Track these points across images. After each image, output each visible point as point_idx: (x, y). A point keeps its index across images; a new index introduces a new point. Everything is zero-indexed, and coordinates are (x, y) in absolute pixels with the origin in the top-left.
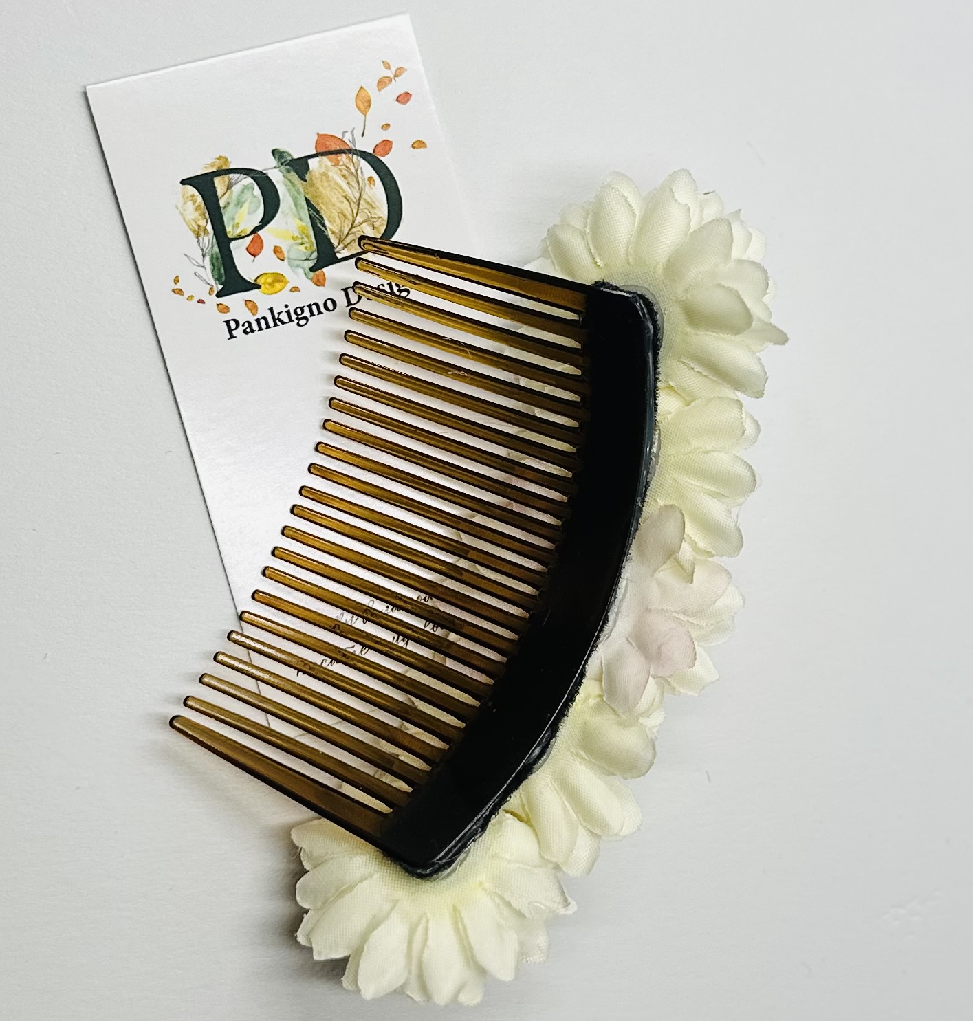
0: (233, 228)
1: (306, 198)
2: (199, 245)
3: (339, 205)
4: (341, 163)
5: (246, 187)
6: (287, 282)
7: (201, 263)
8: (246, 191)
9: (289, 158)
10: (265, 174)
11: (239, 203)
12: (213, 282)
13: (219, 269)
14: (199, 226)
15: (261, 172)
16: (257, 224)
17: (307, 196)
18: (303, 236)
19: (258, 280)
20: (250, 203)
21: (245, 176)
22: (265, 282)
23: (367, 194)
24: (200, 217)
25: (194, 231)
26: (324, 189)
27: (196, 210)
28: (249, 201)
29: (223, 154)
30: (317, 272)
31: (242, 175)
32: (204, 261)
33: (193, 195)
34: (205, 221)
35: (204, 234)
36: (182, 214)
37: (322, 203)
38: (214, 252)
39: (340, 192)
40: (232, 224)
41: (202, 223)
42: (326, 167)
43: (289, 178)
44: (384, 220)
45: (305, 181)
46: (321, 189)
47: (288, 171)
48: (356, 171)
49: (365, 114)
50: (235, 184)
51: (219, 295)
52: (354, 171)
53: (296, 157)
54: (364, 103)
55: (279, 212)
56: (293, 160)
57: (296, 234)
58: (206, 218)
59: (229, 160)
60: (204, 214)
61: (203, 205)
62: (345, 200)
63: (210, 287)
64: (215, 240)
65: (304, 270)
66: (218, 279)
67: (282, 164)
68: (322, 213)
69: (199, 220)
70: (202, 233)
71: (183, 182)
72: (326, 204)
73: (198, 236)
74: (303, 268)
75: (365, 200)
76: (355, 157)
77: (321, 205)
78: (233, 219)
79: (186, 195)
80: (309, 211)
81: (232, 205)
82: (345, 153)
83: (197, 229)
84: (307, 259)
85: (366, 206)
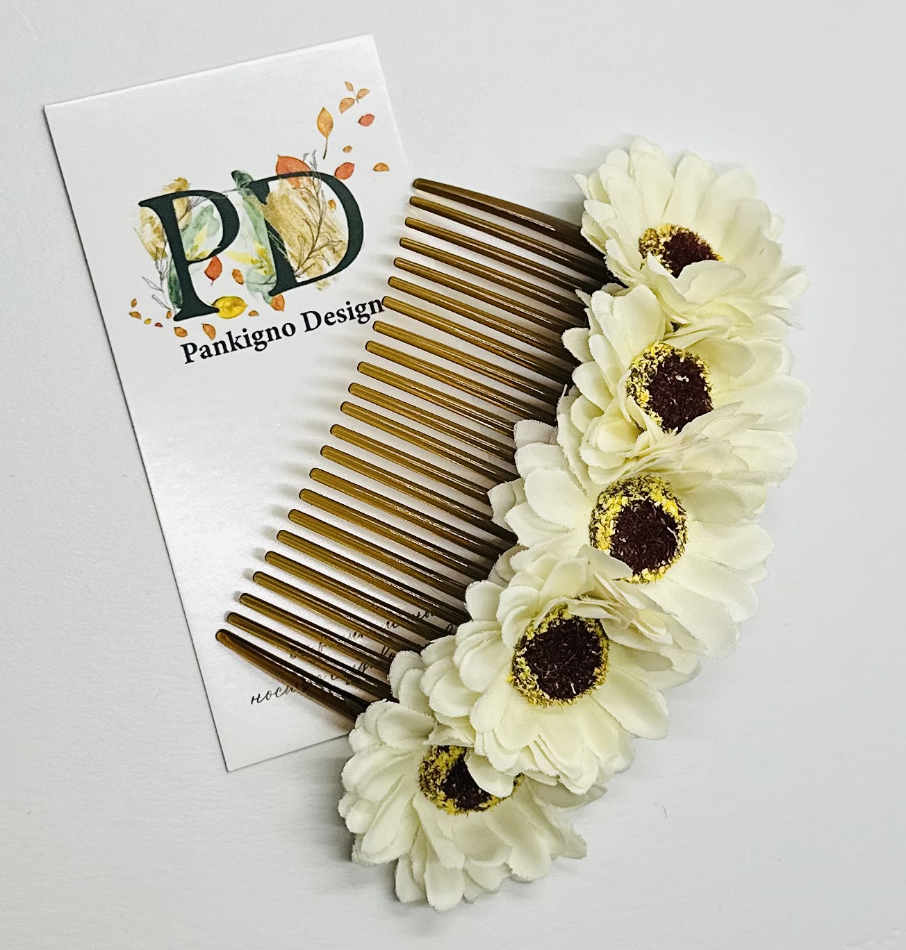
0: (192, 251)
1: (266, 222)
2: (157, 268)
3: (299, 228)
4: (302, 186)
5: (205, 209)
6: (246, 306)
7: (159, 286)
8: (205, 214)
9: (250, 180)
10: (224, 196)
11: (197, 225)
12: (170, 305)
13: (177, 293)
14: (157, 248)
15: (221, 194)
16: (216, 247)
17: (267, 219)
18: (263, 259)
19: (216, 304)
20: (210, 225)
21: (205, 198)
22: (224, 305)
23: (328, 217)
24: (159, 240)
25: (152, 254)
26: (284, 212)
27: (155, 232)
28: (207, 224)
29: (182, 177)
30: (276, 297)
31: (202, 197)
32: (161, 284)
33: (151, 218)
34: (163, 243)
35: (162, 257)
36: (140, 237)
37: (282, 226)
38: (172, 276)
39: (300, 216)
40: (190, 247)
41: (161, 245)
42: (287, 190)
43: (250, 200)
44: (344, 244)
45: (265, 203)
46: (281, 212)
47: (248, 194)
48: (317, 194)
49: (326, 135)
50: (195, 206)
51: (177, 318)
52: (314, 194)
53: (256, 179)
54: (326, 125)
55: (238, 235)
56: (253, 182)
57: (256, 258)
58: (164, 241)
59: (188, 181)
60: (163, 236)
61: (161, 227)
62: (305, 224)
63: (168, 310)
64: (173, 263)
65: (263, 294)
66: (176, 302)
67: (242, 186)
68: (282, 236)
69: (157, 242)
70: (160, 256)
71: (142, 204)
72: (287, 228)
73: (156, 259)
74: (262, 292)
75: (325, 223)
76: (316, 179)
77: (281, 228)
78: (192, 241)
79: (145, 218)
80: (269, 234)
81: (190, 228)
82: (306, 176)
83: (155, 251)
84: (266, 283)
85: (327, 229)
